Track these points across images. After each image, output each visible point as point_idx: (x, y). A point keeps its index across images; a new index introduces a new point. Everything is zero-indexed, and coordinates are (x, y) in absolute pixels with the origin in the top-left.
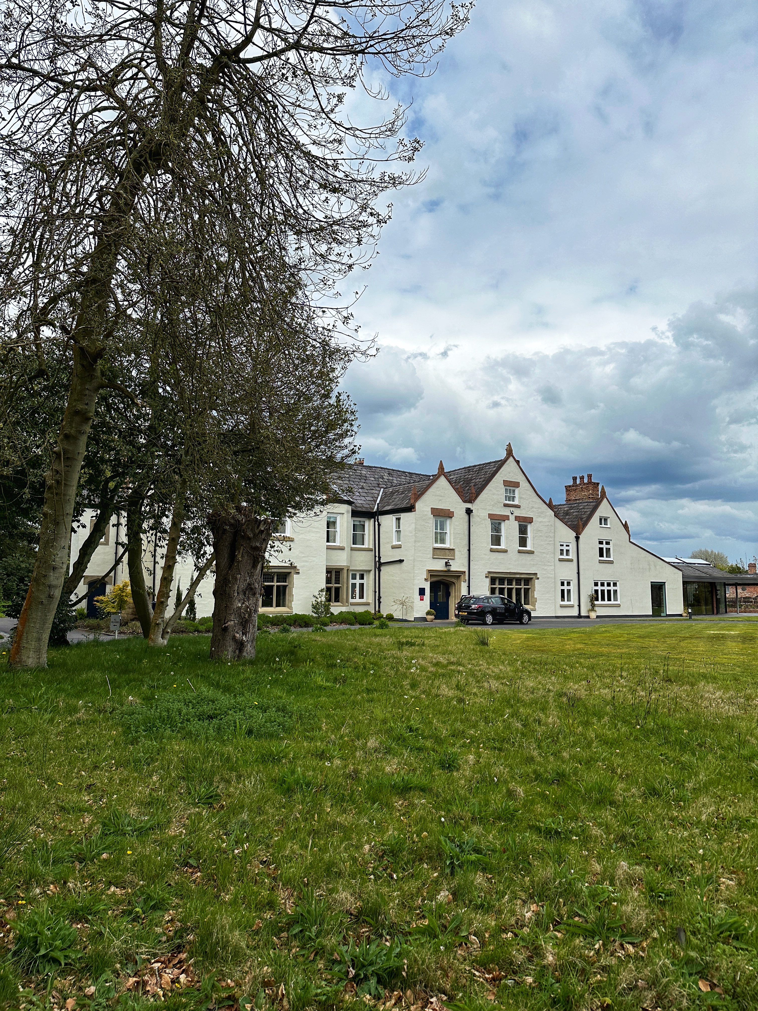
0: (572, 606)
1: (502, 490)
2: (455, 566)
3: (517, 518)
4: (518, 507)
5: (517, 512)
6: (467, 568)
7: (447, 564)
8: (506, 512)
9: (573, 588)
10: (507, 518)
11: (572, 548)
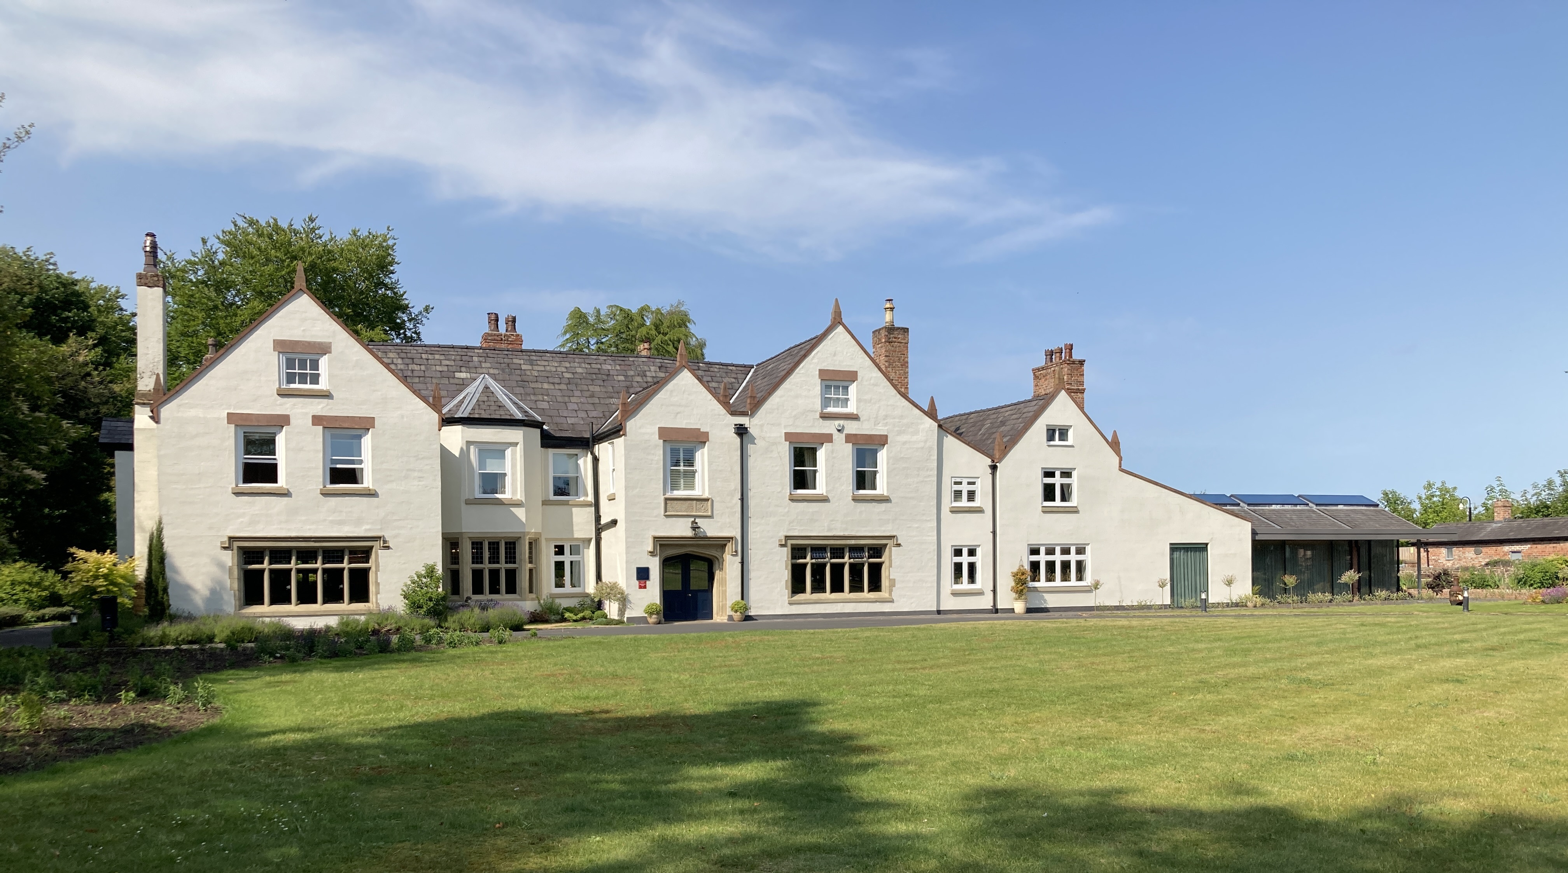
0: (980, 593)
1: (816, 387)
2: (711, 529)
3: (849, 438)
4: (854, 417)
5: (852, 428)
6: (739, 530)
7: (695, 528)
8: (829, 427)
9: (982, 560)
10: (828, 438)
11: (982, 488)
